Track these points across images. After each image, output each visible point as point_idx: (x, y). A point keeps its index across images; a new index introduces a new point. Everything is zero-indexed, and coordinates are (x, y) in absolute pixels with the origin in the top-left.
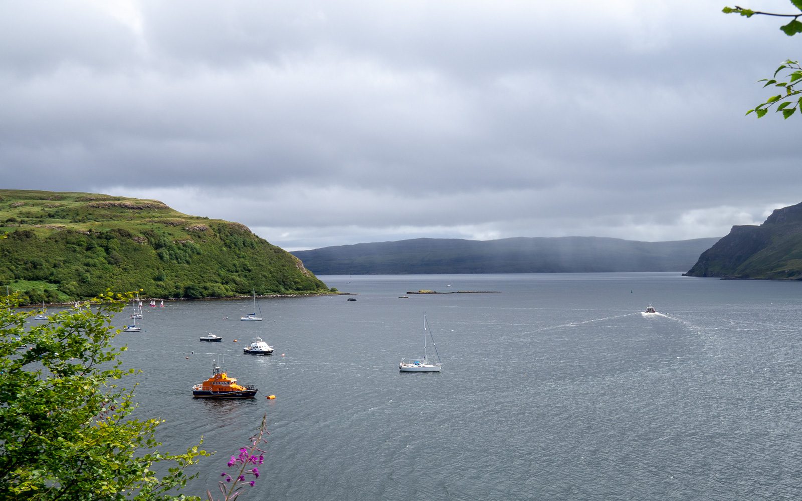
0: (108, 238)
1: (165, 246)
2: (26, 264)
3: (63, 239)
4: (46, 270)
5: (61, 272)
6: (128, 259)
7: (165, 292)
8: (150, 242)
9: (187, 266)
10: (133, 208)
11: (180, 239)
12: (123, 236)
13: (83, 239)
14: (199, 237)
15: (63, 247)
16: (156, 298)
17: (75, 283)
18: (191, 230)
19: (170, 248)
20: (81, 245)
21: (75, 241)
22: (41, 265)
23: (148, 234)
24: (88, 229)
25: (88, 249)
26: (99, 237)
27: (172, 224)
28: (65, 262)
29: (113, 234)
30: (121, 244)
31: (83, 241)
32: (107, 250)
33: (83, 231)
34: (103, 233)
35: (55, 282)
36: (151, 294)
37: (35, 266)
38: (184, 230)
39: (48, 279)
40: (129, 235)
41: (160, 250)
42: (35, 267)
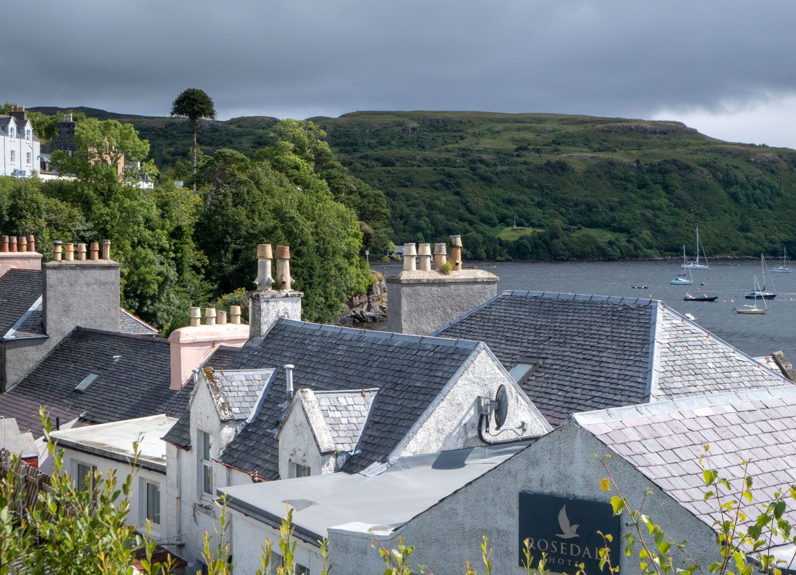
0: (664, 172)
1: (737, 184)
2: (576, 205)
3: (605, 174)
4: (604, 214)
5: (624, 217)
6: (696, 200)
7: (758, 248)
8: (715, 176)
9: (771, 212)
10: (655, 133)
11: (750, 174)
12: (680, 169)
13: (633, 173)
14: (772, 172)
15: (609, 184)
16: (750, 255)
17: (648, 232)
18: (759, 161)
19: (743, 186)
20: (631, 181)
21: (622, 176)
22: (597, 207)
23: (710, 167)
24: (635, 160)
25: (640, 187)
26: (649, 171)
27: (730, 153)
28: (621, 203)
29: (668, 167)
30: (683, 181)
31: (633, 176)
32: (666, 187)
33: (628, 163)
34: (655, 165)
35: (621, 230)
36: (744, 250)
37: (590, 208)
38: (749, 161)
39: (610, 226)
40: (688, 168)
41: (732, 190)
42: (590, 210)
